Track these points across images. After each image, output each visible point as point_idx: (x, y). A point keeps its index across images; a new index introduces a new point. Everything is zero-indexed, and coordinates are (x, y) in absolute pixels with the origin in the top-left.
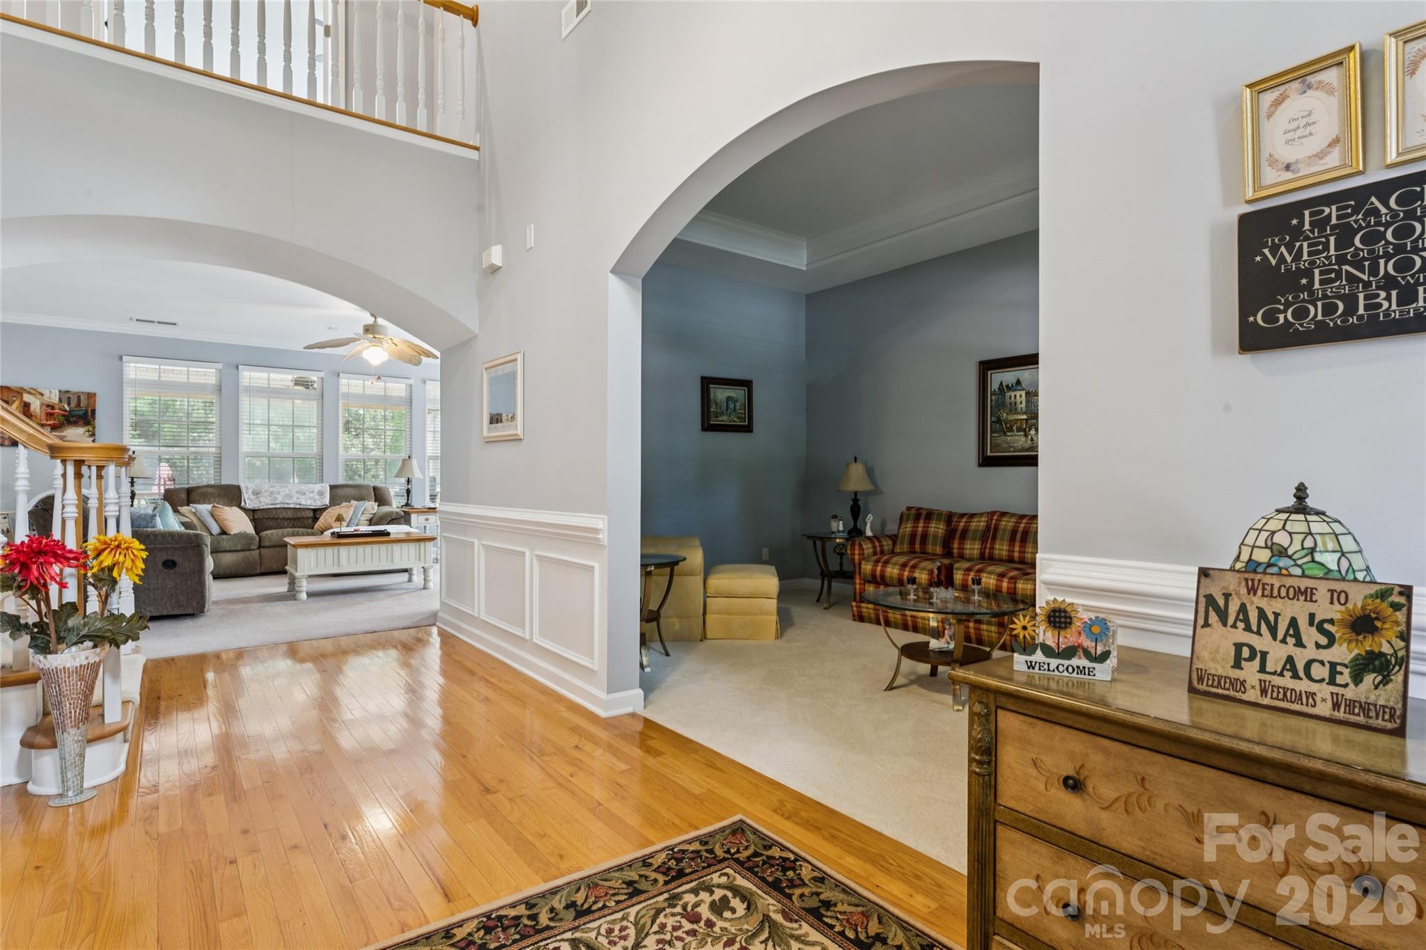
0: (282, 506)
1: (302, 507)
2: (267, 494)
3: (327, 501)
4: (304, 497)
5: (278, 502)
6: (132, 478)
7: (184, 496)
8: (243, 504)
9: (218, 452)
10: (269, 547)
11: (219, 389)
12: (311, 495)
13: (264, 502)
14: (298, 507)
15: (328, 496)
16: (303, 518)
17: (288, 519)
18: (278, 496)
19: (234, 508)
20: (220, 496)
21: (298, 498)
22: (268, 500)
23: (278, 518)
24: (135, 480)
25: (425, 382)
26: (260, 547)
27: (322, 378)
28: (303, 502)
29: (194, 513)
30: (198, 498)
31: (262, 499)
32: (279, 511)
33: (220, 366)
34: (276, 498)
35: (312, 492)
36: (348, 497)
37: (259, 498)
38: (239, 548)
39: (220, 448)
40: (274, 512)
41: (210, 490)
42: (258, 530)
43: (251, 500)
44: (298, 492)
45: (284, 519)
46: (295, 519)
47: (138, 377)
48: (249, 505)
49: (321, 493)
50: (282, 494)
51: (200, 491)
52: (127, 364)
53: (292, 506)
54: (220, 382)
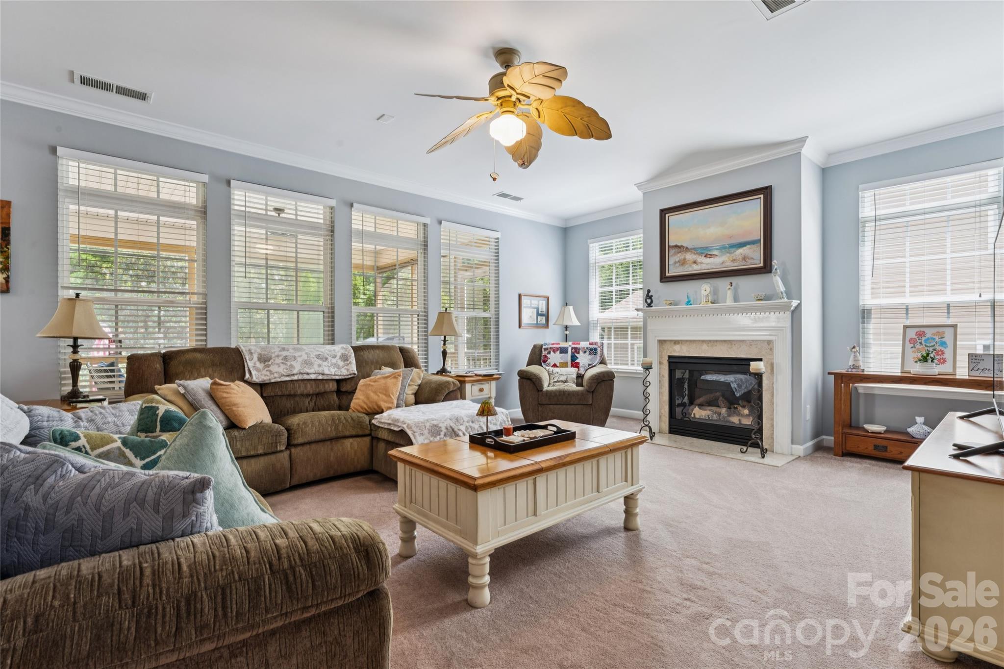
0: (300, 377)
1: (325, 377)
2: (279, 361)
3: (353, 368)
4: (325, 363)
5: (295, 372)
6: (75, 339)
7: (159, 366)
8: (247, 376)
9: (201, 300)
10: (302, 444)
11: (203, 212)
12: (334, 361)
13: (277, 373)
14: (320, 377)
15: (354, 362)
16: (325, 392)
17: (308, 395)
18: (294, 363)
19: (238, 382)
20: (213, 365)
21: (320, 366)
22: (282, 369)
23: (295, 395)
24: (80, 342)
25: (440, 223)
26: (289, 445)
27: (332, 208)
28: (327, 372)
29: (183, 395)
30: (181, 368)
31: (274, 368)
32: (296, 385)
33: (205, 178)
34: (292, 366)
35: (334, 357)
36: (377, 362)
37: (268, 366)
38: (261, 451)
39: (205, 295)
40: (290, 386)
41: (198, 356)
42: (277, 417)
43: (258, 370)
44: (318, 357)
45: (302, 395)
46: (318, 395)
47: (83, 184)
48: (257, 377)
49: (345, 358)
50: (299, 359)
51: (183, 358)
52: (64, 162)
53: (313, 377)
54: (205, 202)
